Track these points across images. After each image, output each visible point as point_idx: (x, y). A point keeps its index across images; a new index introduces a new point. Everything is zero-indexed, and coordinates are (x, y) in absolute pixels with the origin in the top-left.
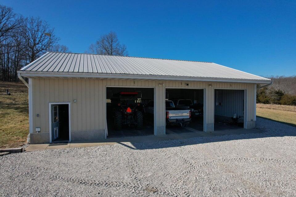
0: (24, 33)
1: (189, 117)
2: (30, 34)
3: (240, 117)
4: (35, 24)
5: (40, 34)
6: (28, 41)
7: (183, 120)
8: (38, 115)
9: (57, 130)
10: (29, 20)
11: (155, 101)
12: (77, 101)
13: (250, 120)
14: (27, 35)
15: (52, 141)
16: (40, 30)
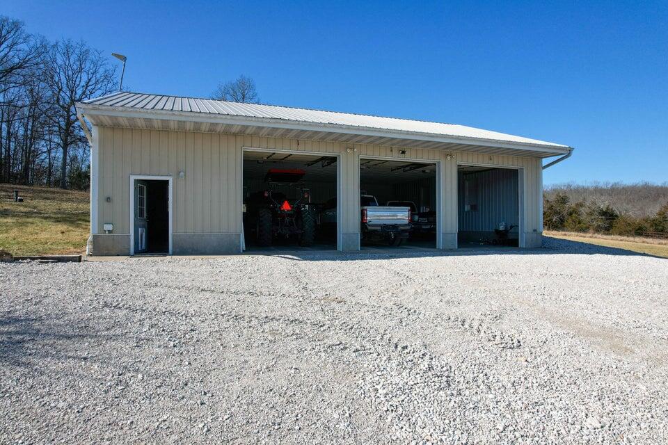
0: (49, 76)
1: (406, 221)
2: (63, 77)
3: (511, 227)
4: (73, 58)
5: (84, 78)
6: (59, 92)
7: (395, 227)
8: (108, 199)
9: (144, 234)
10: (61, 46)
11: (340, 197)
12: (185, 175)
13: (530, 230)
14: (57, 81)
15: (135, 253)
16: (87, 69)
